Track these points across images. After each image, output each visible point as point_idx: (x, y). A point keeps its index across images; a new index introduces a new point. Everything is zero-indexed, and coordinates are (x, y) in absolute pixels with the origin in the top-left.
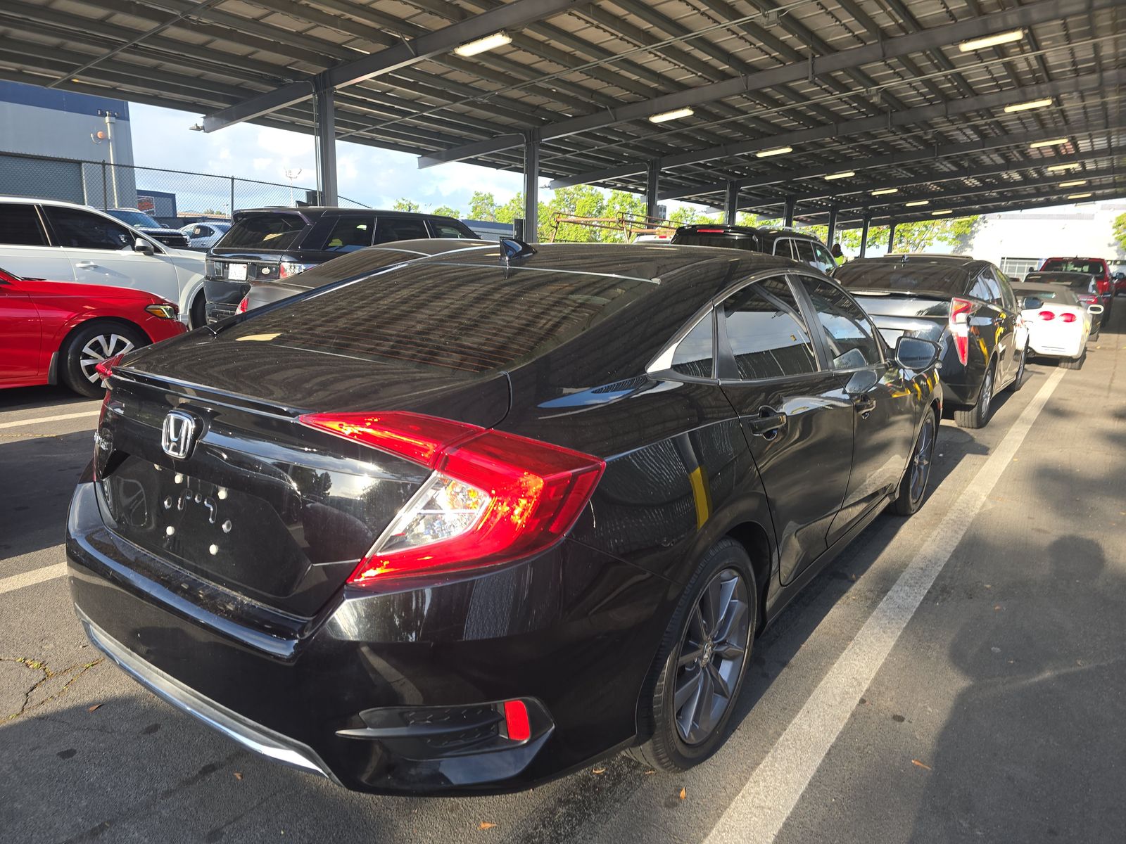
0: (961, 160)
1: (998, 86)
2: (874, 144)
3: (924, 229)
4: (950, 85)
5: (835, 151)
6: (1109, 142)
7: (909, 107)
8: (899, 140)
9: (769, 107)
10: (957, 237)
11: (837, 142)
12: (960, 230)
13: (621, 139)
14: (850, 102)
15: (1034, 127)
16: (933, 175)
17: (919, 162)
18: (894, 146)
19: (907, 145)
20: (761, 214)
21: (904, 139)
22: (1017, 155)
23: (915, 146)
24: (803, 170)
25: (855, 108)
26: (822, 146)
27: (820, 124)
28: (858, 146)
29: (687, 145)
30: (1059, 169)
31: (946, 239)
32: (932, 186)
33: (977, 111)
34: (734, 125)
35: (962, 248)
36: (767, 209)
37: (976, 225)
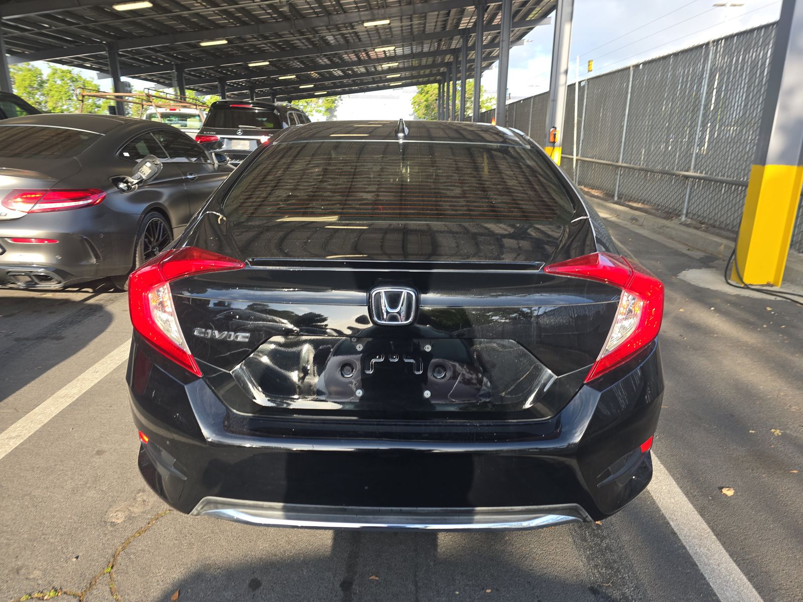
0: (334, 57)
1: (357, 7)
2: (280, 42)
3: (306, 104)
4: (330, 3)
5: (254, 45)
6: (412, 50)
7: (303, 17)
8: (297, 41)
9: (209, 7)
10: (327, 110)
11: (255, 38)
12: (329, 105)
13: (79, 22)
14: (267, 8)
15: (375, 38)
16: (316, 67)
17: (308, 57)
18: (292, 44)
19: (301, 44)
20: (197, 90)
21: (299, 40)
22: (363, 55)
23: (306, 45)
24: (230, 58)
25: (269, 14)
26: (245, 40)
27: (244, 23)
28: (270, 43)
29: (137, 31)
30: (386, 66)
31: (320, 111)
32: (314, 74)
33: (345, 24)
34: (179, 18)
35: (330, 117)
36: (203, 87)
37: (336, 102)
